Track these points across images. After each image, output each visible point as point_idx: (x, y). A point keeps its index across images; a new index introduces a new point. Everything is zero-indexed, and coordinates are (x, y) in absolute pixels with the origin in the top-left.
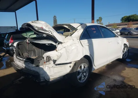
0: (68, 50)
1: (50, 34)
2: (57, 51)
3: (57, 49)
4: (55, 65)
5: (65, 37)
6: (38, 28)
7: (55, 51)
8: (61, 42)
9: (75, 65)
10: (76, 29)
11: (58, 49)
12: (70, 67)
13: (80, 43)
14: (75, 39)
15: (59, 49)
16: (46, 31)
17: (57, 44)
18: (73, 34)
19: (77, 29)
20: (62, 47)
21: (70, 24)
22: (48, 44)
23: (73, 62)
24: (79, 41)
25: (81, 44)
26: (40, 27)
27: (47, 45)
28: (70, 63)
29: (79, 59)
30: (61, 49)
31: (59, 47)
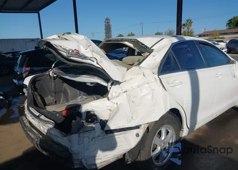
0: (132, 98)
1: (95, 64)
2: (109, 99)
3: (109, 96)
4: (104, 134)
5: (126, 69)
6: (68, 52)
7: (106, 99)
8: (118, 82)
9: (148, 132)
10: (150, 49)
11: (112, 95)
12: (137, 135)
13: (159, 81)
14: (148, 72)
15: (114, 94)
16: (85, 58)
17: (110, 84)
18: (144, 60)
19: (152, 50)
20: (119, 91)
21: (138, 39)
22: (91, 83)
23: (143, 126)
24: (157, 78)
25: (161, 85)
26: (73, 49)
27: (89, 84)
28: (138, 127)
29: (157, 119)
30: (117, 95)
31: (113, 90)
